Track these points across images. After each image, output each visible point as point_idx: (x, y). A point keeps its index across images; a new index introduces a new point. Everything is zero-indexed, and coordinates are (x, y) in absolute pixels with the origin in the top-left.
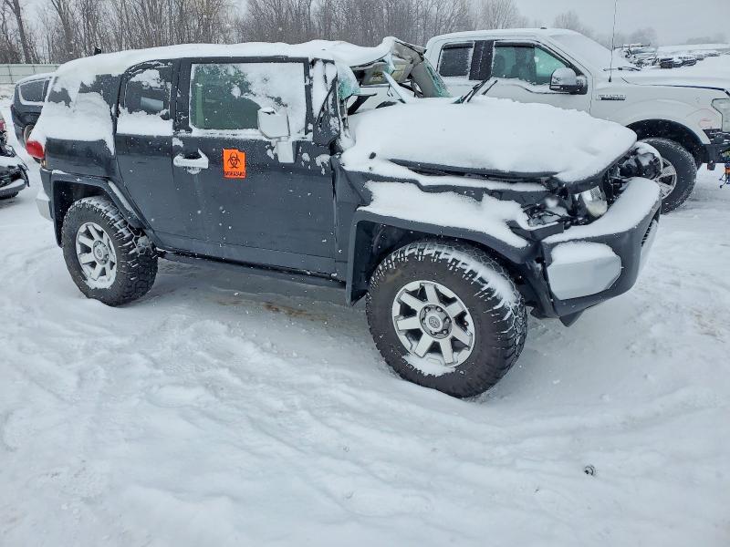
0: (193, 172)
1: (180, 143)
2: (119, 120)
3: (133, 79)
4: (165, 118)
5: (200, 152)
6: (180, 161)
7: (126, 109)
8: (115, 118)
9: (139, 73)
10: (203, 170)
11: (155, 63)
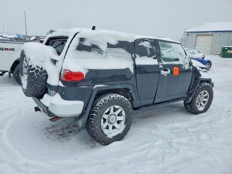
0: (165, 75)
1: (162, 67)
2: (136, 60)
3: (140, 44)
4: (154, 58)
5: (168, 69)
6: (163, 72)
7: (139, 55)
8: (134, 59)
9: (142, 42)
10: (168, 74)
11: (147, 39)
